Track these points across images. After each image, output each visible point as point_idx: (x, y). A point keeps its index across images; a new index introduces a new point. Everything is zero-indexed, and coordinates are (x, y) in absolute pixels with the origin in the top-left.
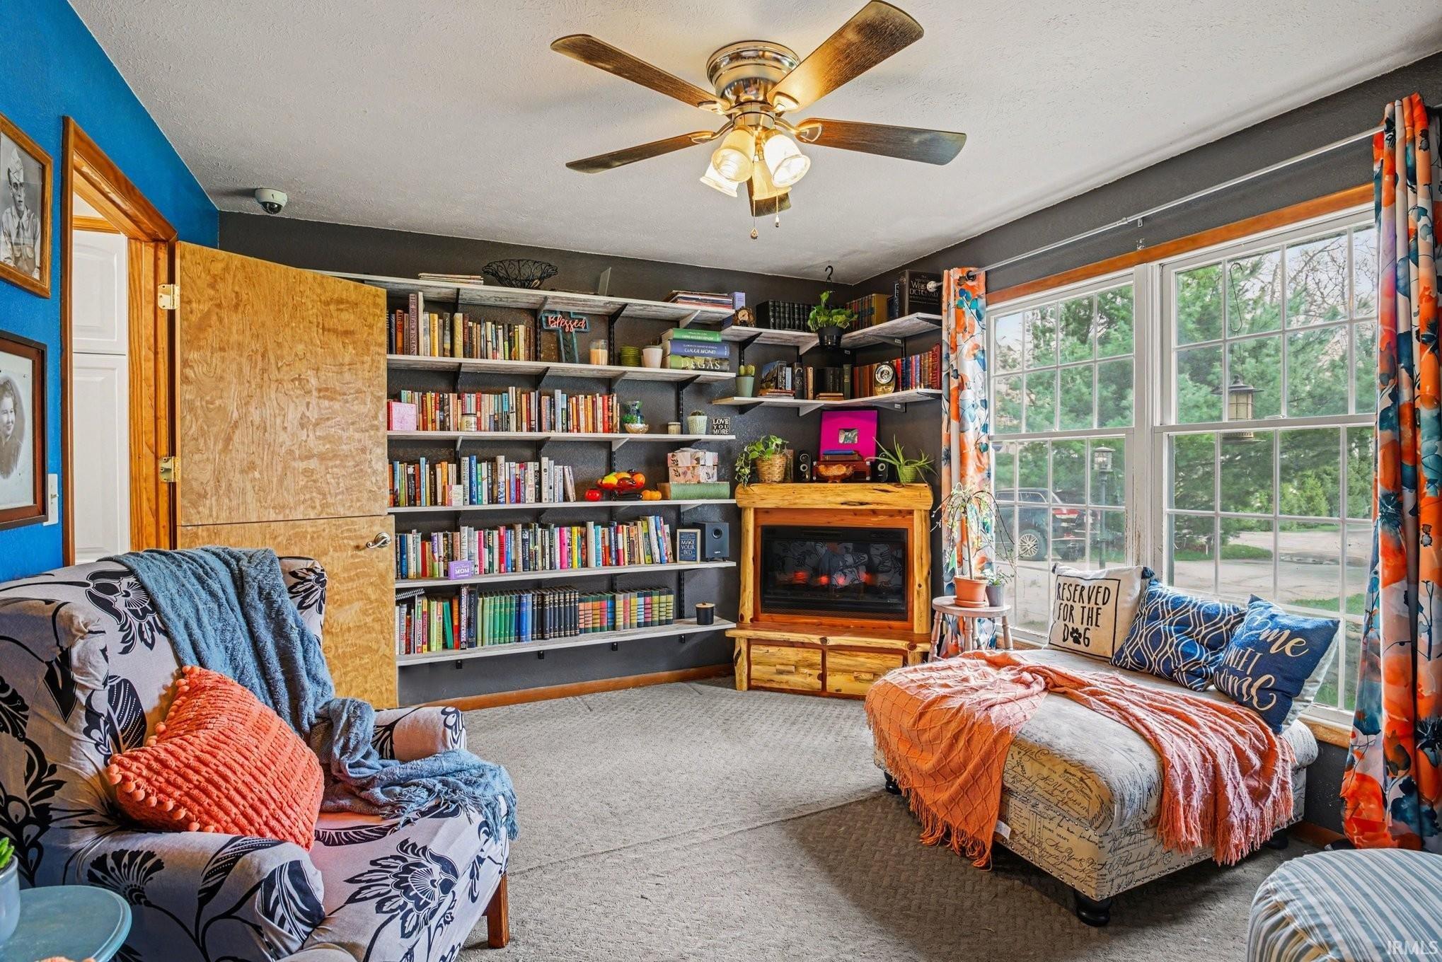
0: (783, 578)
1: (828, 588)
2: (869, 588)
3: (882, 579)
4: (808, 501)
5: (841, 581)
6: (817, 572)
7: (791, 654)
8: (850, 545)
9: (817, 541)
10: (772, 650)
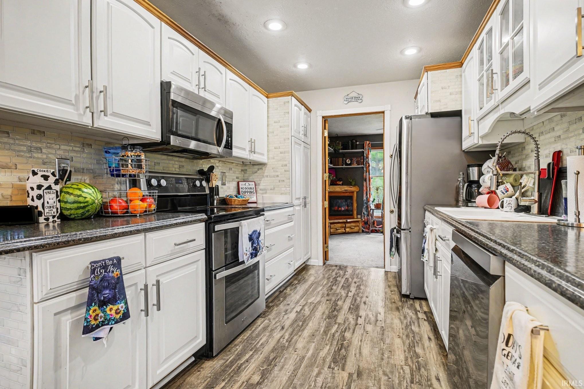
0: (333, 209)
1: (341, 211)
2: (347, 210)
3: (349, 208)
4: (337, 190)
5: (343, 209)
6: (339, 207)
7: (339, 225)
8: (344, 200)
9: (339, 199)
10: (335, 225)
